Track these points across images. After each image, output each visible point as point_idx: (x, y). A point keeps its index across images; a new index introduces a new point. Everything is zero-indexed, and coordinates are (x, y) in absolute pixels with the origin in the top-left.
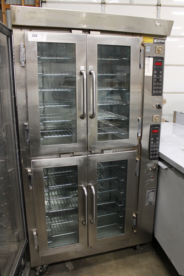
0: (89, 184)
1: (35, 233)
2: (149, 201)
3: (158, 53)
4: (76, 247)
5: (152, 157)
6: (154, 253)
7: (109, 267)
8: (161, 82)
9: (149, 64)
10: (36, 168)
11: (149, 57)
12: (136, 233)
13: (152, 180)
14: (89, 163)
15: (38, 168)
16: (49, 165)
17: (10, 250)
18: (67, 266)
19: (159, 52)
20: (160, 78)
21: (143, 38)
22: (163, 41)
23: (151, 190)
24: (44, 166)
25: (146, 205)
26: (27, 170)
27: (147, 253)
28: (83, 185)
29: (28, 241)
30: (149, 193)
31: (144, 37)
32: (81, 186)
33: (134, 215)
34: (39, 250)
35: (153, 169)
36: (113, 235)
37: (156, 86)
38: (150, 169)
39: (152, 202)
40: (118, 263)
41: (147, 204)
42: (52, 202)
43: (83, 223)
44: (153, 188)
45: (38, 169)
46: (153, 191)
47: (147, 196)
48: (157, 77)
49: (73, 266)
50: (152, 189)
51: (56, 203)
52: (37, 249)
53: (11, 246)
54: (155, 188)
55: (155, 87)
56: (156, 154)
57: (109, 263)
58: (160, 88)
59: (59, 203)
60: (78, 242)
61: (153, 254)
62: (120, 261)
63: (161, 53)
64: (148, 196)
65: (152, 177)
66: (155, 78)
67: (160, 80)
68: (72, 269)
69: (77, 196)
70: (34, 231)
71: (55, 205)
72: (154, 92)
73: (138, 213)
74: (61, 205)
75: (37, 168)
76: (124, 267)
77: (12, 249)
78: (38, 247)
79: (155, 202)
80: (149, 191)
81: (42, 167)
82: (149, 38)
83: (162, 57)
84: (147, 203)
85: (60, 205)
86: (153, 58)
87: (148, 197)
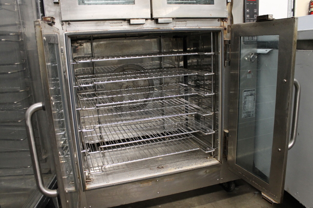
2: (247, 111)
5: (247, 38)
6: (257, 193)
13: (249, 76)
23: (249, 93)
25: (242, 117)
30: (245, 98)
35: (250, 59)
38: (246, 59)
39: (250, 112)
41: (243, 115)
44: (251, 90)
46: (252, 95)
47: (243, 102)
50: (249, 91)
54: (254, 90)
61: (255, 194)
64: (245, 102)
65: (250, 72)
79: (254, 112)
80: (245, 94)
84: (244, 113)
87: (245, 104)
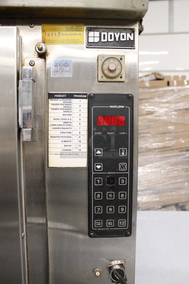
3: (105, 79)
8: (124, 188)
9: (68, 123)
11: (70, 96)
19: (111, 75)
20: (121, 175)
21: (43, 31)
22: (129, 36)
31: (47, 27)
37: (104, 203)
48: (105, 169)
55: (100, 208)
58: (122, 209)
63: (119, 79)
66: (101, 176)
67: (122, 182)
72: (98, 224)
82: (68, 30)
83: (127, 95)
86: (85, 101)
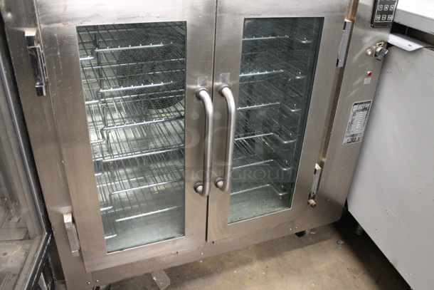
0: (216, 84)
1: (68, 219)
2: (352, 134)
4: (178, 244)
5: (379, 18)
7: (250, 278)
10: (51, 26)
12: (315, 205)
13: (367, 81)
14: (221, 17)
15: (60, 25)
16: (96, 16)
17: (3, 265)
18: (154, 278)
23: (361, 107)
24: (77, 19)
25: (344, 142)
26: (24, 33)
27: (325, 243)
28: (199, 86)
29: (53, 237)
30: (354, 114)
32: (194, 87)
33: (317, 167)
34: (84, 258)
35: (376, 53)
36: (266, 213)
38: (370, 53)
39: (357, 135)
40: (267, 267)
41: (345, 140)
42: (112, 135)
43: (195, 189)
44: (365, 103)
45: (58, 29)
46: (365, 109)
47: (350, 121)
49: (169, 279)
50: (362, 103)
51: (122, 136)
52: (78, 255)
53: (5, 254)
54: (369, 102)
56: (390, 12)
57: (248, 268)
59: (131, 136)
60: (183, 233)
61: (339, 244)
62: (271, 262)
64: (352, 121)
65: (370, 74)
68: (167, 285)
69: (181, 117)
70: (66, 211)
71: (122, 141)
73: (324, 160)
74: (135, 142)
75: (56, 25)
76: (282, 277)
77: (9, 261)
78: (80, 251)
79: (362, 135)
80: (355, 108)
81: (72, 20)
84: (347, 137)
85: (133, 140)
87: (352, 124)
